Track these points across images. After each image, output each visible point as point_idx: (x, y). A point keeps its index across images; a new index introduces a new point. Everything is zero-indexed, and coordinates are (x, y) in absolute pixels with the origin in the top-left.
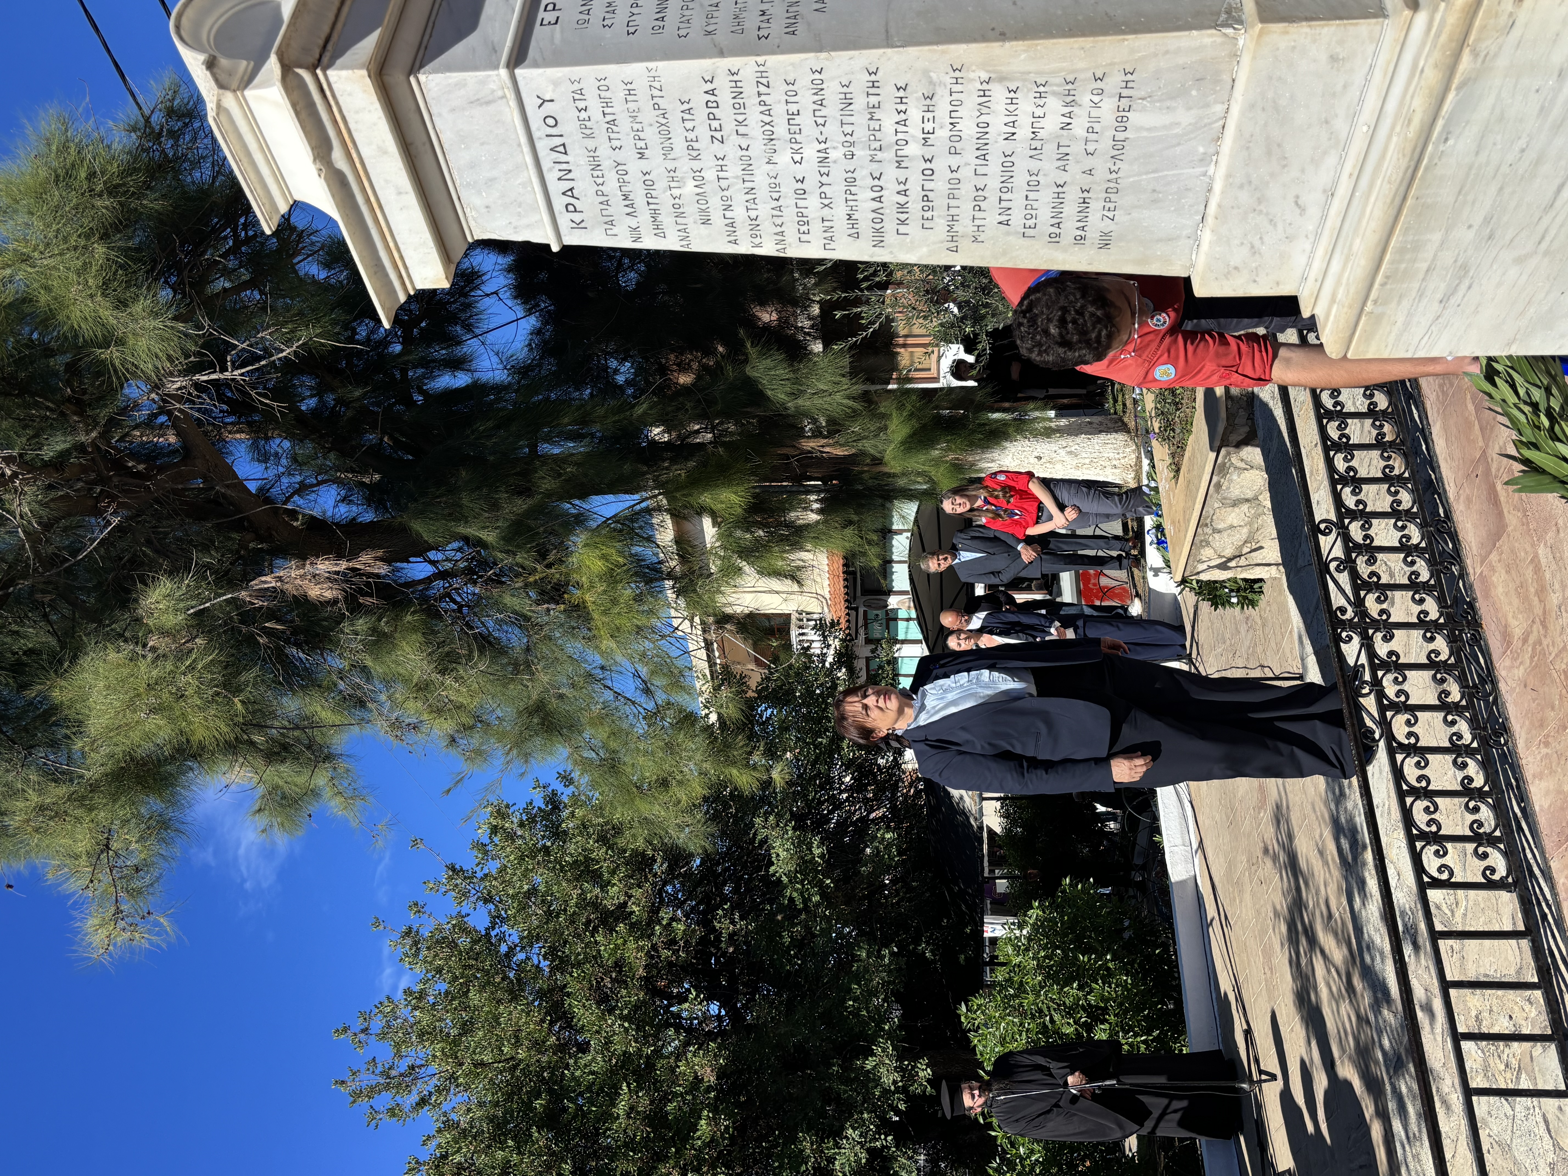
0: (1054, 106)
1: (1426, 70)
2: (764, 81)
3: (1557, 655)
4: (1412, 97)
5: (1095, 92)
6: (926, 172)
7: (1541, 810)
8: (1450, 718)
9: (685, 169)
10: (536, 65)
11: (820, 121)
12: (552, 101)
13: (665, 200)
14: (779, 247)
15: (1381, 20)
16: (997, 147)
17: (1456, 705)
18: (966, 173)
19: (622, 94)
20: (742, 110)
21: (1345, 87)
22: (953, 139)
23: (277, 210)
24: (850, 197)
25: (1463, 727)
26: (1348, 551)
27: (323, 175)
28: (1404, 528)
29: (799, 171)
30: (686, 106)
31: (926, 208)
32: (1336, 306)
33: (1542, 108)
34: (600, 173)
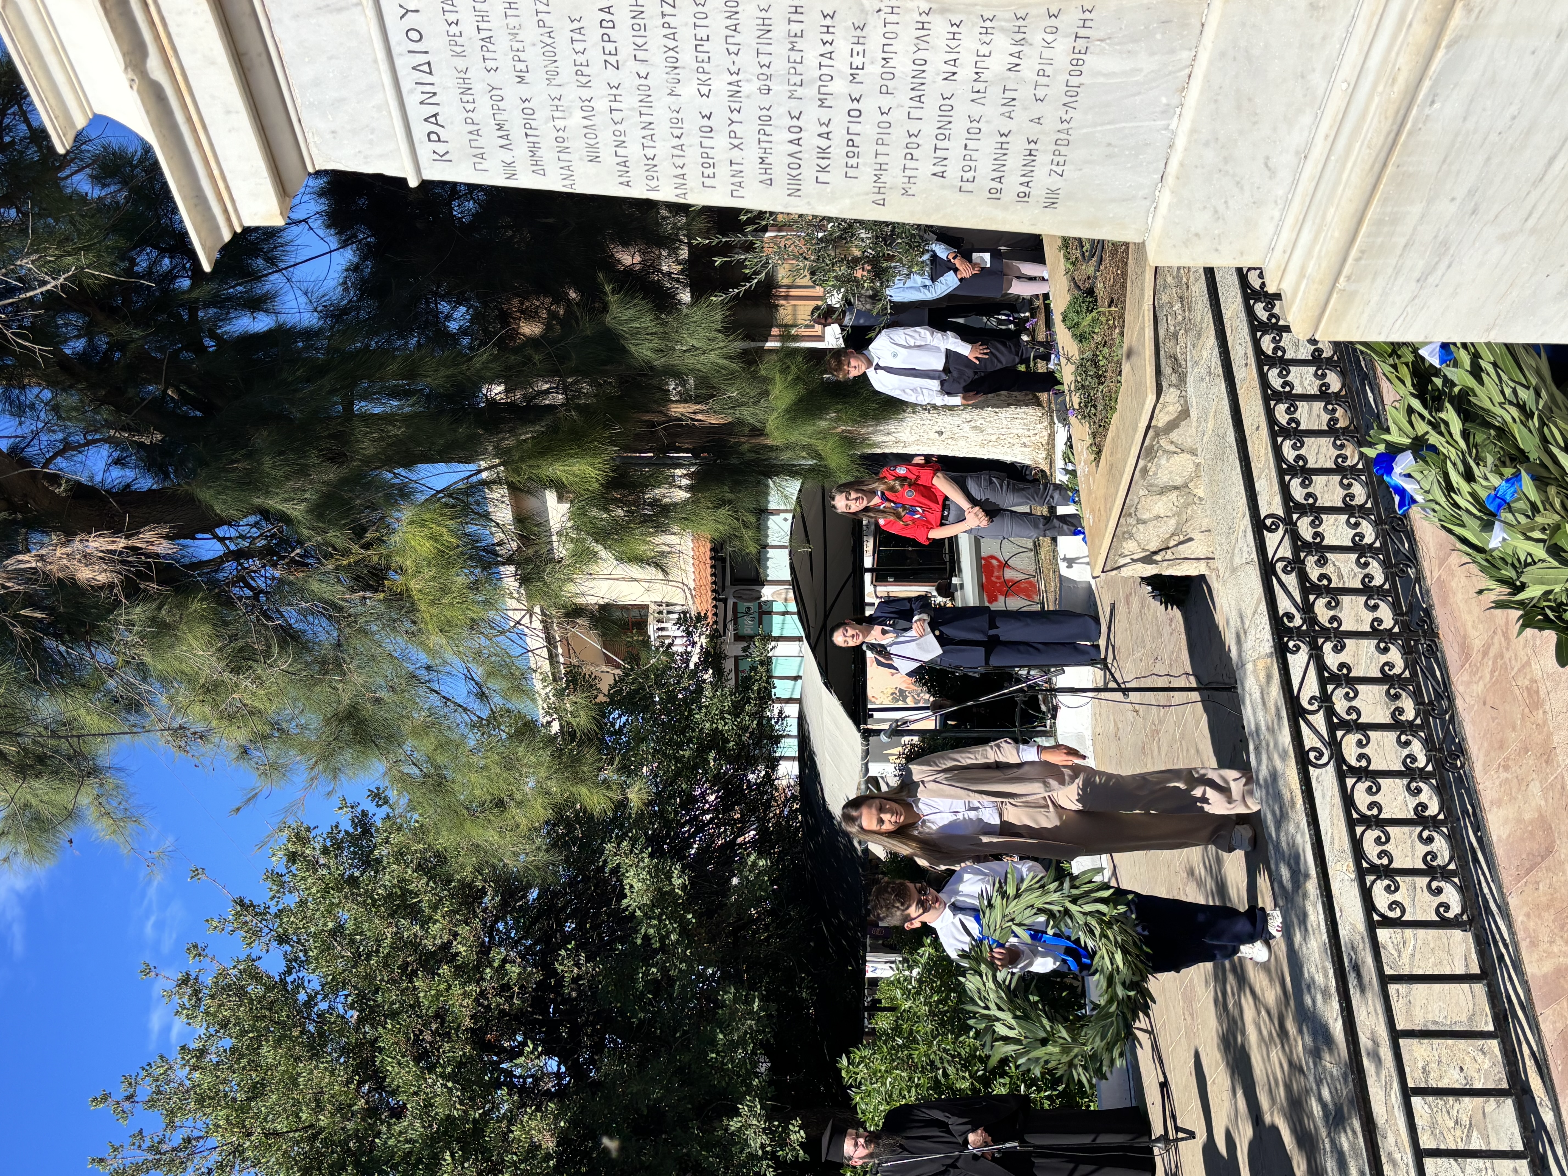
0: (1002, 44)
1: (1415, 25)
2: (670, 1)
3: (1519, 670)
4: (1398, 54)
5: (1048, 30)
6: (852, 113)
7: (1499, 840)
8: (1403, 738)
9: (572, 97)
11: (733, 49)
12: (417, 11)
13: (546, 132)
14: (679, 191)
16: (935, 87)
17: (1411, 723)
18: (898, 116)
19: (501, 8)
20: (642, 33)
21: (1324, 38)
22: (884, 76)
23: (73, 124)
24: (763, 138)
25: (1417, 747)
26: (1296, 550)
27: (135, 87)
28: (1357, 525)
29: (706, 105)
30: (576, 25)
31: (851, 154)
32: (1305, 281)
33: (1537, 73)
34: (470, 98)
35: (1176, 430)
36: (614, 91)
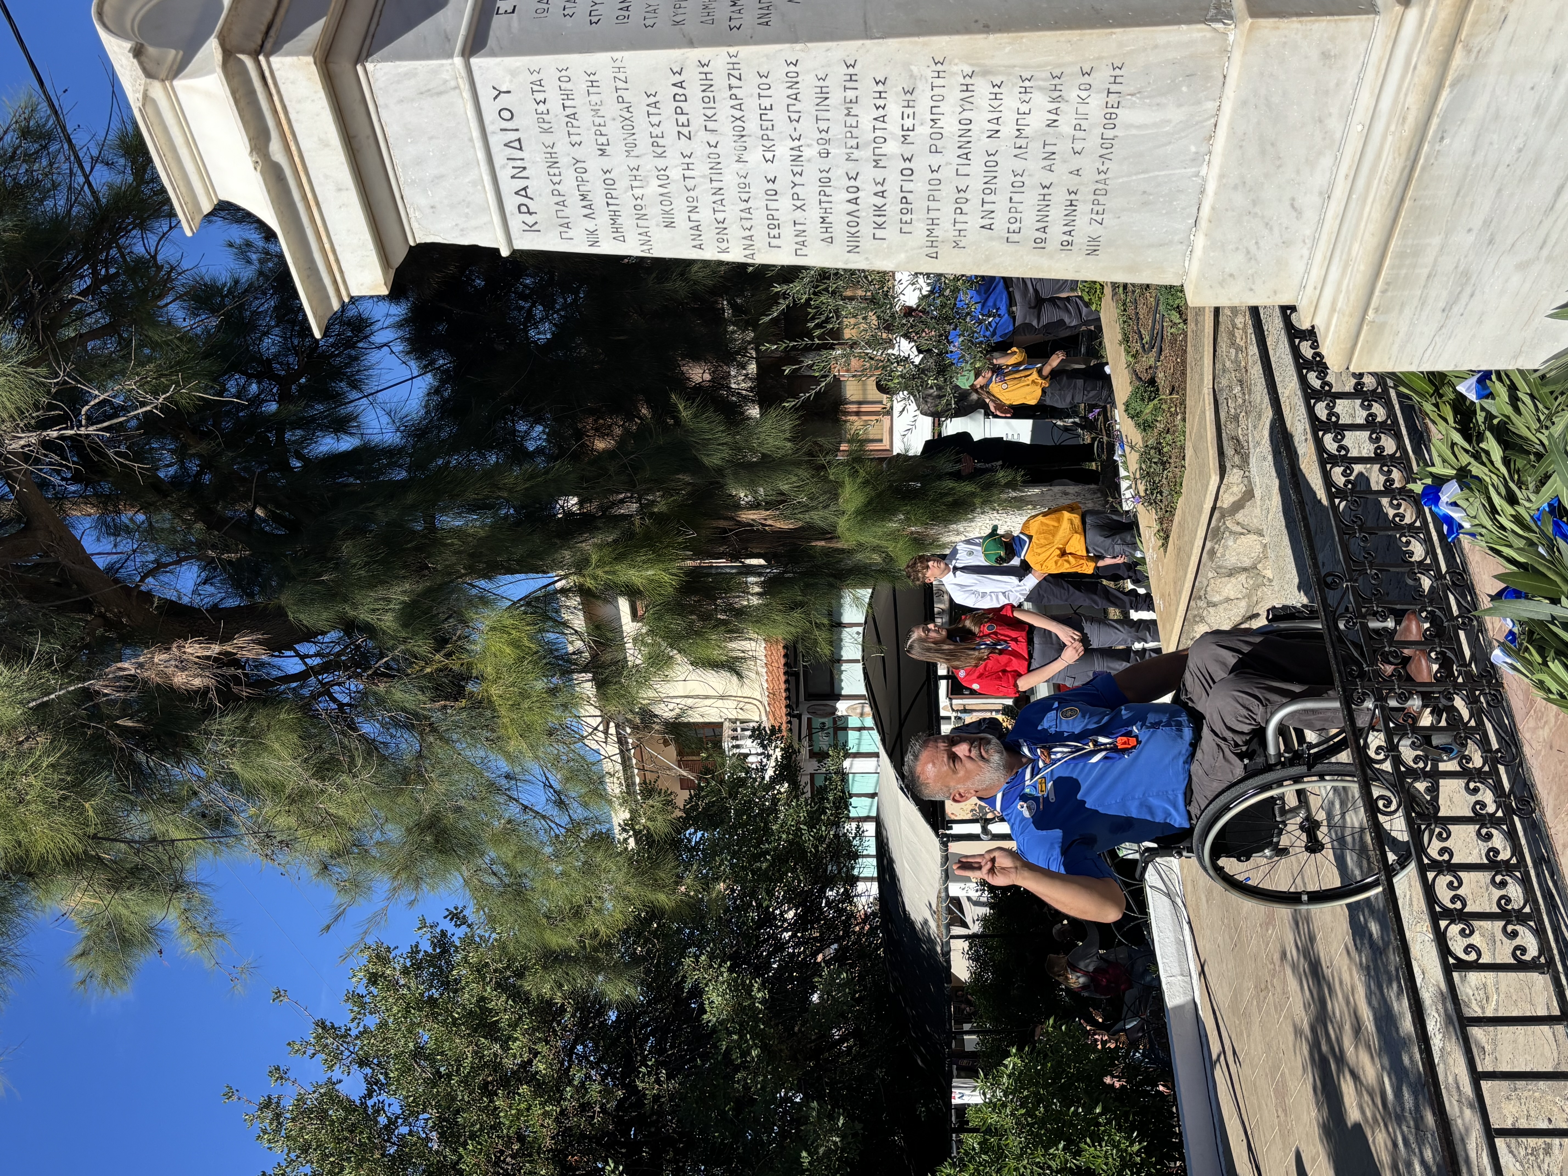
0: (1040, 101)
1: (1419, 66)
2: (736, 73)
4: (1406, 95)
5: (1082, 87)
6: (904, 172)
8: (1472, 785)
9: (649, 167)
10: (493, 54)
11: (795, 116)
12: (509, 92)
13: (626, 201)
14: (747, 252)
15: (1372, 16)
16: (980, 144)
17: (1479, 771)
18: (947, 173)
19: (584, 86)
20: (712, 105)
21: (1337, 85)
22: (933, 136)
23: (200, 208)
24: (824, 199)
25: (1487, 797)
27: (259, 169)
29: (771, 170)
30: (652, 100)
31: (904, 211)
32: (1336, 315)
33: (1538, 107)
34: (557, 171)
35: (1241, 511)
36: (687, 160)
